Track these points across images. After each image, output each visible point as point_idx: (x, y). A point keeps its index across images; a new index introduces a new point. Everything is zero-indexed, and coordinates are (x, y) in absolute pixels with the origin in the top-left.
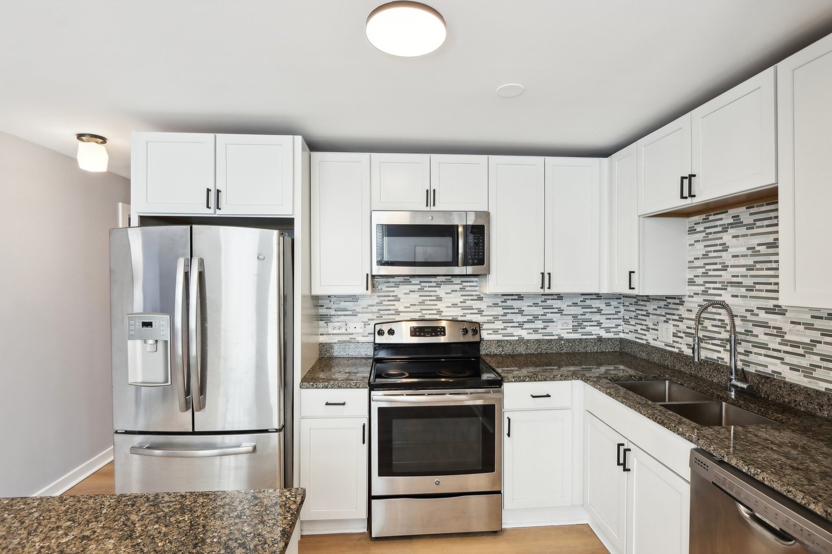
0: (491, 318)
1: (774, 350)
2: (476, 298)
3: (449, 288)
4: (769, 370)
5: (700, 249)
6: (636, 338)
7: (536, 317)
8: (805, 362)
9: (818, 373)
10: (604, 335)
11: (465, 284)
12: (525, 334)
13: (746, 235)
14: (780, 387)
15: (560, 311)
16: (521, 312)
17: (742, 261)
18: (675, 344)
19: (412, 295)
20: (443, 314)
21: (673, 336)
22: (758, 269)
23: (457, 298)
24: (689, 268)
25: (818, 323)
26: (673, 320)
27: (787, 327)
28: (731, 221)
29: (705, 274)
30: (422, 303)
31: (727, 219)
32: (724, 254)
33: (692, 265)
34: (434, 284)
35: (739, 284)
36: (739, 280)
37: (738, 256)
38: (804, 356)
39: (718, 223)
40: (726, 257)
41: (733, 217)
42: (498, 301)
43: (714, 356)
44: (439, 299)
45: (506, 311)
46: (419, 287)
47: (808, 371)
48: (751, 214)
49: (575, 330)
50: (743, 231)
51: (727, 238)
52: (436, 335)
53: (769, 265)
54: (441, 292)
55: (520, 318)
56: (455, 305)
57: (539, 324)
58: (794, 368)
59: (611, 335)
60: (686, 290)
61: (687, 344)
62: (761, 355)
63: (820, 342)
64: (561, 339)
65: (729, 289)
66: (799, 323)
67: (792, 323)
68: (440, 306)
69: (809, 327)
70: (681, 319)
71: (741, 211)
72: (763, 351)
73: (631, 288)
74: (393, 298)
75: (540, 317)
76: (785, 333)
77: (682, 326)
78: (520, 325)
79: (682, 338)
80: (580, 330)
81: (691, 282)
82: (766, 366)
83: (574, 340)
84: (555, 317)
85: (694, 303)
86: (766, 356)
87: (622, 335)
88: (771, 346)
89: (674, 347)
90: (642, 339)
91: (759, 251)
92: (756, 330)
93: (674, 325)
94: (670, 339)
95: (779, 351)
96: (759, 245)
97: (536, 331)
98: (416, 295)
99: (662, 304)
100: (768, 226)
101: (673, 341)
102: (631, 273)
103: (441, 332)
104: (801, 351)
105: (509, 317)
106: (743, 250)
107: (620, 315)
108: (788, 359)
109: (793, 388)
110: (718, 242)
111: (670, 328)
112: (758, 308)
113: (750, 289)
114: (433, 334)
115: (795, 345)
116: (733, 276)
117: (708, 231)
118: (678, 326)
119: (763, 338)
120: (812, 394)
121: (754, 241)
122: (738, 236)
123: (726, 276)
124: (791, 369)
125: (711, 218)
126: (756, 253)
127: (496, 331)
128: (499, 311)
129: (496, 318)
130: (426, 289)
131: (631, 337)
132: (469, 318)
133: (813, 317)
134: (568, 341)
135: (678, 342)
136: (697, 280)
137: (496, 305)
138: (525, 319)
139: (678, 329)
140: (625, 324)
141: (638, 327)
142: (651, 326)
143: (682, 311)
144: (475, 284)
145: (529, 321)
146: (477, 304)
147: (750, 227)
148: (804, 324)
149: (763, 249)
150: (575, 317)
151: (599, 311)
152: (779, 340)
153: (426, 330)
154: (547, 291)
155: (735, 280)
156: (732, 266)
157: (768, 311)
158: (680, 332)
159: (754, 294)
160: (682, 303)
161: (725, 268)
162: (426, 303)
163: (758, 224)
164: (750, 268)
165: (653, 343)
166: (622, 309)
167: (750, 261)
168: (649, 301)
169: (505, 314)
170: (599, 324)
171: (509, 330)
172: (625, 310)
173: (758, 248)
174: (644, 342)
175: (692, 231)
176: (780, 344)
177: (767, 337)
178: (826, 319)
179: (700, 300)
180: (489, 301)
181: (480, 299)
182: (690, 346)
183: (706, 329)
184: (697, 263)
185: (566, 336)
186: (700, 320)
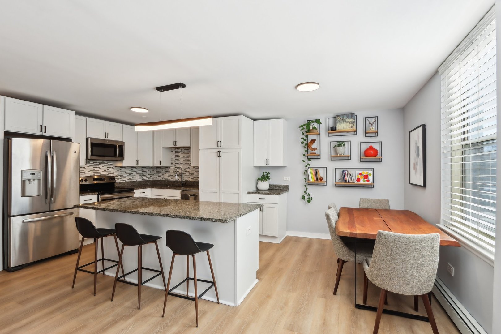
0: (117, 175)
1: (188, 176)
2: (112, 168)
3: (103, 165)
4: (187, 180)
5: (174, 156)
7: (130, 174)
8: (192, 177)
10: (147, 179)
11: (108, 164)
12: (127, 180)
14: (189, 182)
15: (136, 172)
16: (125, 173)
17: (183, 159)
19: (90, 167)
20: (101, 174)
23: (106, 168)
25: (195, 170)
26: (168, 173)
27: (190, 171)
28: (180, 150)
29: (175, 162)
30: (94, 170)
32: (179, 157)
33: (172, 159)
34: (98, 163)
36: (182, 163)
39: (178, 151)
42: (119, 169)
43: (177, 179)
44: (100, 169)
45: (121, 173)
46: (93, 164)
47: (193, 178)
49: (140, 178)
50: (183, 153)
51: (180, 154)
52: (102, 181)
53: (188, 160)
54: (100, 166)
55: (125, 175)
56: (105, 171)
57: (131, 177)
59: (149, 179)
60: (171, 165)
64: (137, 181)
68: (100, 171)
69: (193, 171)
70: (170, 172)
71: (182, 149)
72: (186, 176)
73: (161, 165)
74: (83, 168)
75: (131, 174)
77: (170, 174)
78: (125, 177)
79: (170, 177)
80: (141, 178)
81: (172, 163)
83: (140, 181)
84: (135, 174)
85: (173, 168)
87: (152, 179)
90: (159, 179)
92: (185, 173)
94: (167, 178)
97: (130, 179)
98: (92, 167)
99: (164, 169)
102: (161, 161)
104: (192, 175)
105: (122, 174)
106: (183, 157)
107: (151, 173)
108: (190, 177)
109: (191, 182)
110: (178, 155)
111: (167, 175)
112: (185, 168)
115: (191, 174)
117: (176, 152)
119: (186, 174)
121: (185, 155)
123: (180, 162)
125: (176, 149)
126: (185, 158)
127: (118, 179)
128: (119, 173)
129: (118, 175)
130: (95, 165)
131: (155, 179)
132: (110, 175)
134: (139, 181)
136: (173, 163)
137: (118, 171)
138: (127, 175)
140: (153, 176)
141: (157, 176)
142: (161, 175)
143: (170, 170)
144: (112, 164)
145: (128, 176)
146: (112, 170)
150: (140, 174)
151: (146, 172)
153: (98, 179)
154: (138, 166)
156: (181, 160)
157: (187, 168)
159: (185, 165)
160: (170, 168)
161: (179, 160)
162: (96, 170)
163: (186, 152)
164: (184, 160)
165: (162, 179)
166: (152, 172)
168: (161, 169)
169: (121, 174)
170: (146, 176)
171: (122, 179)
175: (172, 152)
176: (189, 174)
179: (174, 167)
180: (116, 169)
181: (113, 169)
182: (172, 178)
183: (175, 174)
184: (173, 159)
185: (138, 180)
186: (174, 172)
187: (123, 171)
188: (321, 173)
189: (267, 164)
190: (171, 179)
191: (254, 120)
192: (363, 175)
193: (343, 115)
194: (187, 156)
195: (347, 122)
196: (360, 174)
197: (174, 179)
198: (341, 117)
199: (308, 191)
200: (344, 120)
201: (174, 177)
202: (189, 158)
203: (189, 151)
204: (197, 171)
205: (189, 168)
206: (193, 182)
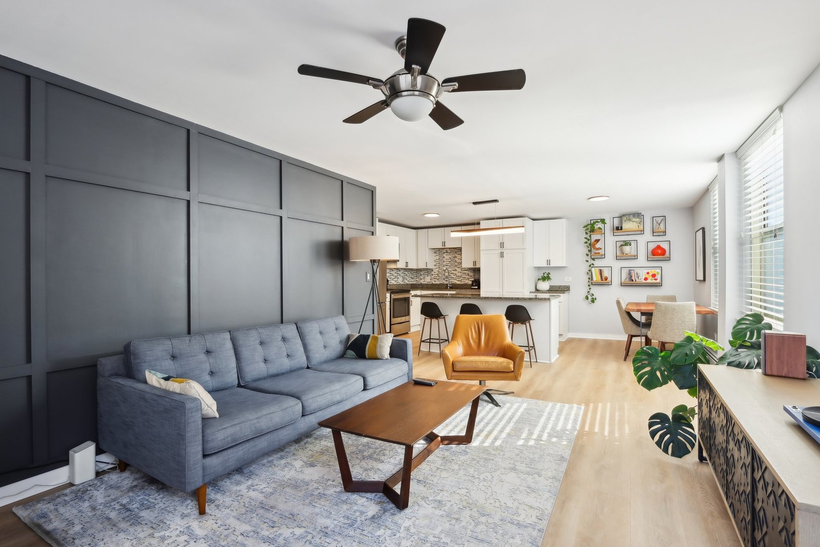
5: (438, 257)
6: (416, 282)
8: (460, 279)
9: (462, 281)
15: (403, 275)
17: (448, 260)
25: (462, 272)
27: (457, 273)
28: (446, 252)
29: (439, 263)
32: (444, 259)
33: (435, 261)
35: (447, 265)
39: (442, 252)
47: (461, 281)
51: (444, 255)
53: (454, 261)
57: (396, 279)
58: (458, 281)
60: (434, 267)
65: (445, 267)
69: (460, 272)
70: (432, 275)
71: (448, 250)
73: (425, 266)
79: (433, 280)
81: (435, 265)
85: (436, 271)
87: (411, 283)
91: (452, 258)
92: (451, 275)
94: (429, 281)
95: (455, 278)
97: (396, 281)
99: (426, 271)
102: (427, 263)
106: (448, 258)
108: (457, 279)
109: (459, 284)
110: (442, 256)
111: (429, 277)
112: (451, 270)
115: (458, 276)
119: (453, 276)
121: (450, 256)
123: (444, 264)
131: (414, 282)
135: (431, 281)
136: (437, 265)
141: (417, 279)
142: (422, 278)
143: (433, 273)
156: (446, 262)
157: (453, 271)
158: (432, 278)
159: (451, 267)
160: (432, 271)
161: (444, 262)
164: (450, 262)
165: (423, 283)
167: (450, 260)
170: (407, 279)
172: (412, 275)
174: (420, 283)
175: (435, 253)
179: (438, 269)
182: (435, 281)
183: (439, 276)
185: (401, 283)
186: (438, 275)
188: (606, 273)
189: (548, 264)
190: (434, 283)
191: (534, 220)
192: (651, 274)
193: (629, 215)
195: (633, 221)
196: (648, 273)
197: (438, 283)
198: (628, 216)
199: (591, 292)
200: (630, 220)
201: (438, 279)
202: (456, 259)
203: (456, 252)
204: (465, 273)
205: (456, 270)
206: (461, 284)
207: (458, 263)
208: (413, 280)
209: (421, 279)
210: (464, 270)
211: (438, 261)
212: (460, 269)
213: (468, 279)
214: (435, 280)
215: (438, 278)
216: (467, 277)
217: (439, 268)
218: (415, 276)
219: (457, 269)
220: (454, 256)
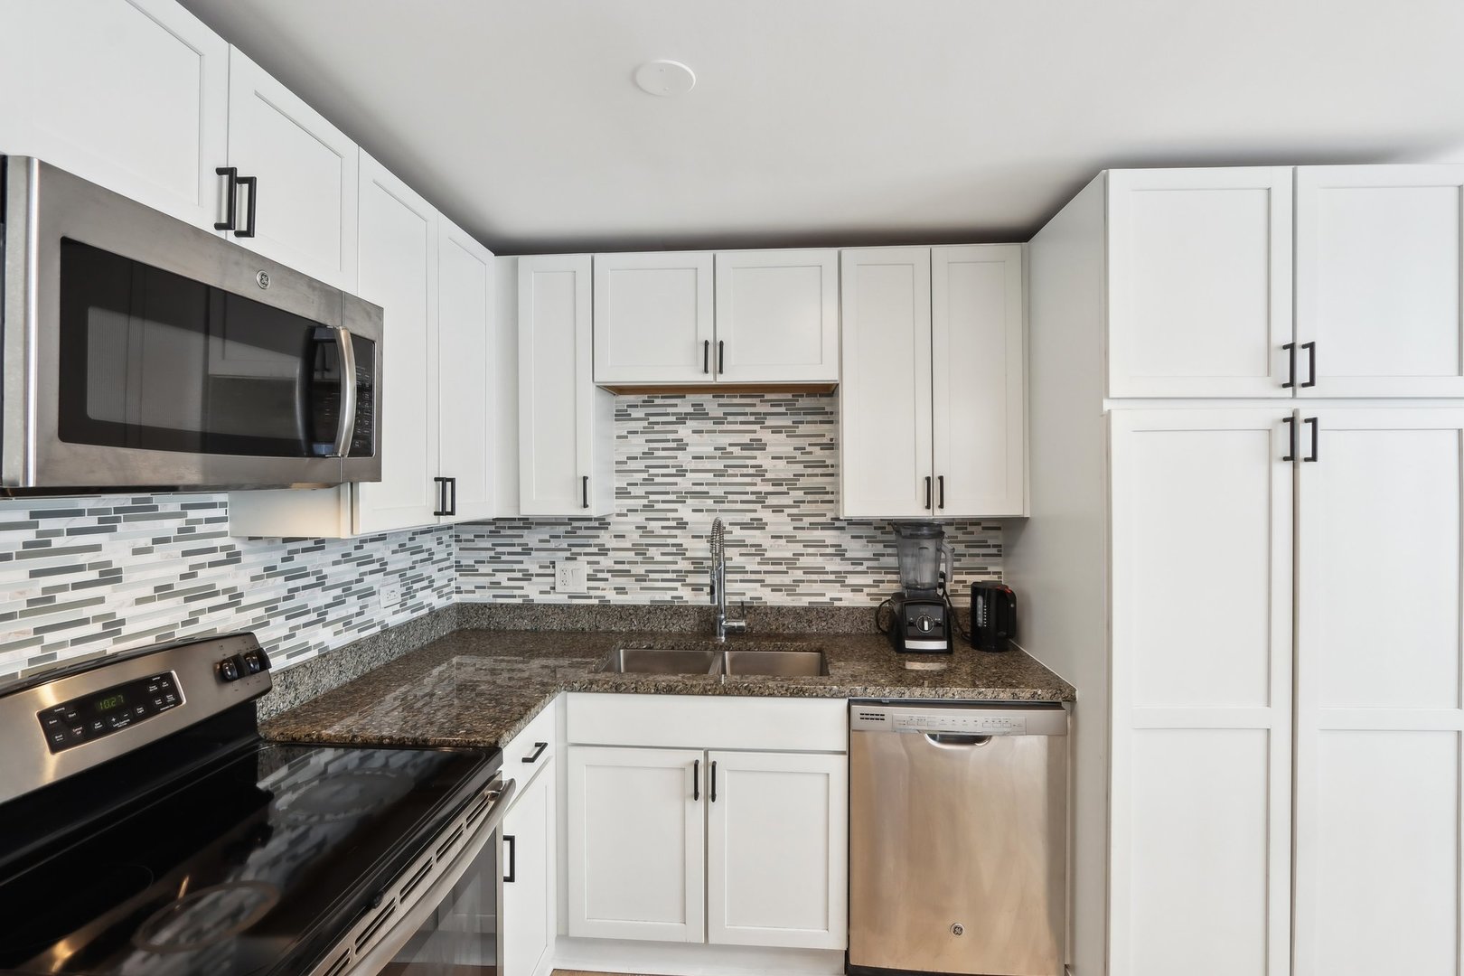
0: (260, 612)
1: (752, 572)
2: (222, 556)
3: (143, 530)
4: (746, 599)
5: (638, 445)
6: (494, 596)
7: (346, 588)
8: (787, 580)
9: (802, 589)
10: (436, 603)
11: (192, 514)
12: (330, 638)
13: (715, 432)
14: (766, 614)
16: (321, 581)
17: (707, 464)
18: (592, 593)
20: (125, 630)
21: (588, 580)
22: (729, 476)
23: (168, 566)
24: (617, 471)
25: (801, 535)
26: (586, 554)
27: (767, 542)
28: (691, 410)
29: (647, 481)
30: (43, 603)
31: (684, 406)
32: (679, 454)
33: (624, 467)
34: (92, 521)
35: (705, 495)
36: (704, 488)
37: (702, 458)
38: (787, 573)
39: (670, 410)
40: (684, 458)
41: (693, 405)
42: (275, 558)
43: (667, 596)
44: (111, 575)
45: (292, 584)
46: (30, 535)
47: (790, 589)
48: (720, 405)
49: (403, 604)
50: (709, 425)
51: (684, 432)
52: (152, 711)
53: (745, 471)
54: (115, 548)
55: (319, 598)
56: (164, 591)
57: (352, 605)
58: (776, 588)
59: (443, 602)
60: (613, 507)
61: (615, 589)
62: (736, 581)
63: (803, 555)
64: (386, 630)
65: (689, 501)
66: (781, 537)
67: (773, 537)
68: (116, 600)
69: (791, 539)
70: (603, 551)
71: (706, 399)
72: (739, 577)
73: (584, 505)
75: (354, 588)
76: (766, 550)
77: (606, 563)
78: (321, 617)
79: (606, 580)
80: (409, 603)
81: (622, 493)
82: (744, 594)
83: (408, 623)
84: (377, 581)
85: (628, 525)
86: (742, 581)
87: (456, 598)
88: (748, 568)
89: (590, 597)
90: (514, 597)
91: (732, 453)
92: (730, 552)
93: (588, 563)
94: (582, 586)
95: (759, 572)
96: (730, 445)
97: (347, 622)
98: (15, 573)
99: (560, 530)
100: (742, 423)
101: (588, 588)
102: (584, 479)
103: (161, 693)
104: (783, 568)
105: (300, 599)
106: (709, 450)
107: (453, 559)
108: (770, 579)
109: (779, 611)
110: (670, 436)
111: (582, 567)
112: (730, 524)
113: (719, 500)
114: (140, 710)
115: (776, 562)
116: (694, 484)
117: (652, 419)
118: (598, 563)
119: (739, 561)
120: (803, 612)
121: (724, 440)
122: (702, 432)
123: (684, 484)
124: (772, 590)
125: (658, 401)
126: (730, 456)
127: (280, 646)
128: (277, 588)
129: (271, 607)
130: (57, 542)
131: (482, 597)
132: (209, 624)
133: (795, 528)
134: (397, 629)
135: (598, 589)
136: (634, 491)
137: (271, 571)
138: (327, 598)
139: (596, 567)
140: (461, 575)
141: (502, 578)
142: (535, 569)
143: (605, 538)
144: (219, 512)
145: (338, 602)
146: (225, 577)
147: (718, 421)
148: (786, 537)
149: (736, 451)
150: (402, 574)
151: (430, 556)
152: (758, 559)
153: (105, 705)
154: (444, 522)
155: (698, 489)
156: (692, 471)
157: (744, 526)
158: (603, 571)
159: (726, 506)
160: (604, 526)
161: (681, 472)
162: (61, 598)
163: (730, 418)
164: (719, 473)
165: (539, 599)
166: (455, 548)
167: (719, 465)
168: (530, 528)
169: (291, 594)
170: (431, 583)
172: (460, 549)
173: (729, 449)
174: (520, 601)
175: (621, 415)
176: (759, 563)
177: (743, 558)
178: (808, 529)
179: (639, 518)
180: (253, 561)
181: (233, 558)
182: (621, 590)
183: (651, 560)
184: (632, 465)
185: (394, 620)
186: (640, 550)
187: (301, 573)
190: (615, 599)
194: (744, 447)
197: (638, 597)
201: (640, 579)
202: (762, 459)
203: (760, 419)
204: (820, 544)
205: (759, 525)
206: (796, 613)
207: (777, 483)
208: (468, 582)
209: (527, 577)
210: (813, 526)
211: (640, 464)
212: (783, 518)
213: (840, 578)
214: (621, 581)
215: (640, 569)
216: (834, 565)
217: (649, 507)
218: (485, 555)
219: (766, 515)
220: (746, 439)
